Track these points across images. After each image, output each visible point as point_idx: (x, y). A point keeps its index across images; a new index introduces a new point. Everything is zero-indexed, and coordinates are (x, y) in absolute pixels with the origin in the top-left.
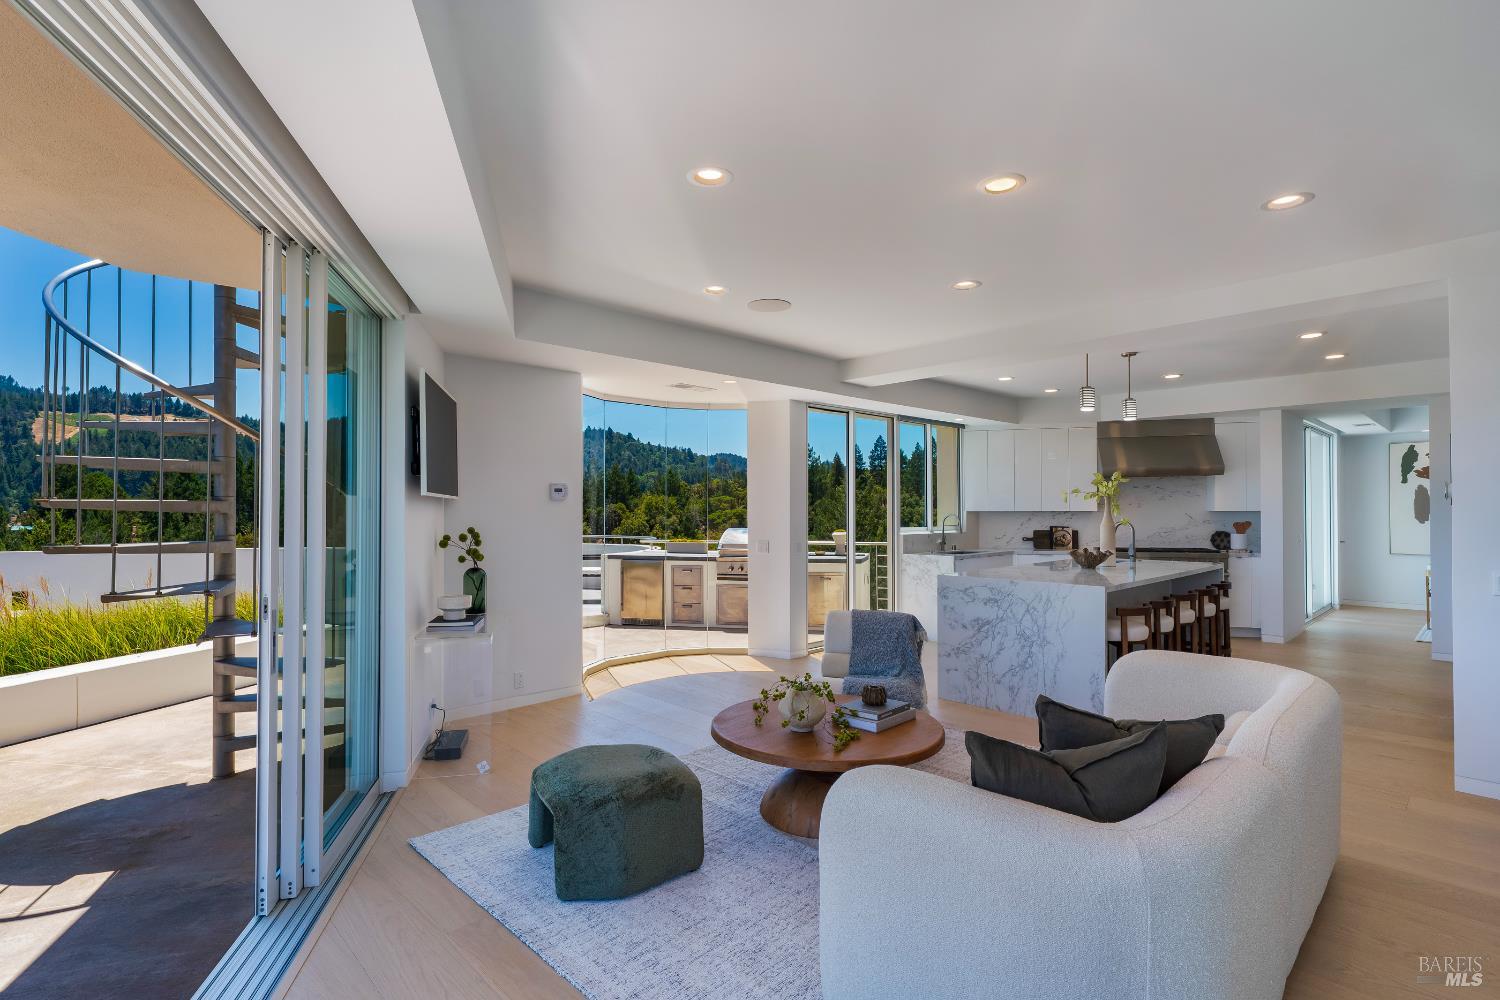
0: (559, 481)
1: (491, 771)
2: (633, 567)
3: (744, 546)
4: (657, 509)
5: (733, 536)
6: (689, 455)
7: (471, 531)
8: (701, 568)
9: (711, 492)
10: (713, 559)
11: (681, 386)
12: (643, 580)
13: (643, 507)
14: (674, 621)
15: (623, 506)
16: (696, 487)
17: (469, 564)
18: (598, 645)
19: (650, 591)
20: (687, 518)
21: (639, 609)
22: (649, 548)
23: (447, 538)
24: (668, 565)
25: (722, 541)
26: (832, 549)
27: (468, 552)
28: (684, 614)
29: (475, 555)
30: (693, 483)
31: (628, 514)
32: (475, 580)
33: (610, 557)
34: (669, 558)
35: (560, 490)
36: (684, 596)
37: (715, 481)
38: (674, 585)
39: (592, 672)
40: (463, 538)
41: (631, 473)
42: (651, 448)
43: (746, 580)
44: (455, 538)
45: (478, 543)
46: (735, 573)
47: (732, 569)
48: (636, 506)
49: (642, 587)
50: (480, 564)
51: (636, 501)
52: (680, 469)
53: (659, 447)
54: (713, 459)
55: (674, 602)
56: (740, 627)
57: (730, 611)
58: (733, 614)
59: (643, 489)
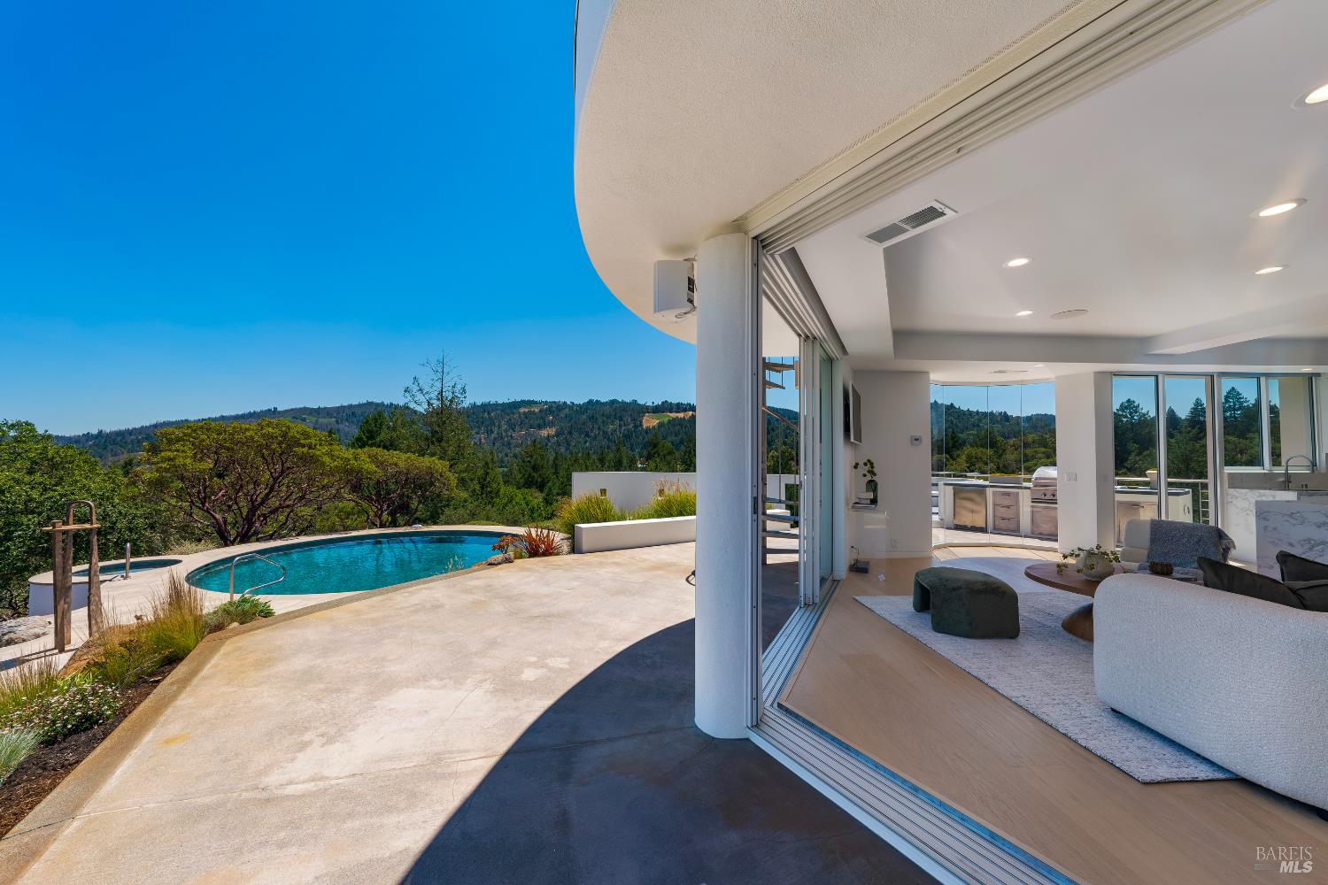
0: (917, 434)
1: (885, 581)
2: (962, 491)
3: (1055, 479)
4: (976, 458)
5: (1044, 472)
6: (1005, 417)
7: (869, 461)
8: (1018, 494)
9: (1026, 445)
10: (1029, 488)
11: (1000, 372)
12: (970, 500)
13: (964, 457)
14: (994, 529)
15: (948, 456)
16: (1011, 441)
17: (869, 477)
18: (940, 536)
19: (975, 507)
20: (1004, 465)
21: (967, 519)
22: (974, 480)
23: (857, 464)
24: (989, 491)
25: (1035, 475)
26: (1147, 484)
27: (869, 472)
28: (1003, 524)
29: (872, 473)
30: (1008, 438)
31: (951, 461)
32: (872, 486)
33: (946, 484)
34: (991, 486)
35: (918, 440)
36: (1002, 512)
37: (1031, 436)
38: (995, 505)
39: (939, 547)
40: (865, 464)
41: (953, 433)
42: (970, 413)
43: (1056, 503)
44: (861, 464)
45: (872, 467)
46: (1047, 497)
47: (1045, 495)
48: (958, 456)
49: (969, 505)
50: (874, 478)
51: (958, 452)
52: (997, 427)
53: (978, 412)
54: (1029, 419)
55: (994, 516)
56: (1053, 537)
57: (1042, 525)
58: (1045, 528)
59: (964, 443)
